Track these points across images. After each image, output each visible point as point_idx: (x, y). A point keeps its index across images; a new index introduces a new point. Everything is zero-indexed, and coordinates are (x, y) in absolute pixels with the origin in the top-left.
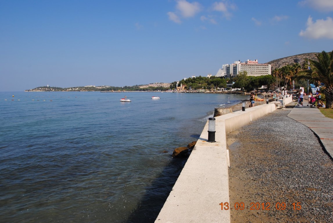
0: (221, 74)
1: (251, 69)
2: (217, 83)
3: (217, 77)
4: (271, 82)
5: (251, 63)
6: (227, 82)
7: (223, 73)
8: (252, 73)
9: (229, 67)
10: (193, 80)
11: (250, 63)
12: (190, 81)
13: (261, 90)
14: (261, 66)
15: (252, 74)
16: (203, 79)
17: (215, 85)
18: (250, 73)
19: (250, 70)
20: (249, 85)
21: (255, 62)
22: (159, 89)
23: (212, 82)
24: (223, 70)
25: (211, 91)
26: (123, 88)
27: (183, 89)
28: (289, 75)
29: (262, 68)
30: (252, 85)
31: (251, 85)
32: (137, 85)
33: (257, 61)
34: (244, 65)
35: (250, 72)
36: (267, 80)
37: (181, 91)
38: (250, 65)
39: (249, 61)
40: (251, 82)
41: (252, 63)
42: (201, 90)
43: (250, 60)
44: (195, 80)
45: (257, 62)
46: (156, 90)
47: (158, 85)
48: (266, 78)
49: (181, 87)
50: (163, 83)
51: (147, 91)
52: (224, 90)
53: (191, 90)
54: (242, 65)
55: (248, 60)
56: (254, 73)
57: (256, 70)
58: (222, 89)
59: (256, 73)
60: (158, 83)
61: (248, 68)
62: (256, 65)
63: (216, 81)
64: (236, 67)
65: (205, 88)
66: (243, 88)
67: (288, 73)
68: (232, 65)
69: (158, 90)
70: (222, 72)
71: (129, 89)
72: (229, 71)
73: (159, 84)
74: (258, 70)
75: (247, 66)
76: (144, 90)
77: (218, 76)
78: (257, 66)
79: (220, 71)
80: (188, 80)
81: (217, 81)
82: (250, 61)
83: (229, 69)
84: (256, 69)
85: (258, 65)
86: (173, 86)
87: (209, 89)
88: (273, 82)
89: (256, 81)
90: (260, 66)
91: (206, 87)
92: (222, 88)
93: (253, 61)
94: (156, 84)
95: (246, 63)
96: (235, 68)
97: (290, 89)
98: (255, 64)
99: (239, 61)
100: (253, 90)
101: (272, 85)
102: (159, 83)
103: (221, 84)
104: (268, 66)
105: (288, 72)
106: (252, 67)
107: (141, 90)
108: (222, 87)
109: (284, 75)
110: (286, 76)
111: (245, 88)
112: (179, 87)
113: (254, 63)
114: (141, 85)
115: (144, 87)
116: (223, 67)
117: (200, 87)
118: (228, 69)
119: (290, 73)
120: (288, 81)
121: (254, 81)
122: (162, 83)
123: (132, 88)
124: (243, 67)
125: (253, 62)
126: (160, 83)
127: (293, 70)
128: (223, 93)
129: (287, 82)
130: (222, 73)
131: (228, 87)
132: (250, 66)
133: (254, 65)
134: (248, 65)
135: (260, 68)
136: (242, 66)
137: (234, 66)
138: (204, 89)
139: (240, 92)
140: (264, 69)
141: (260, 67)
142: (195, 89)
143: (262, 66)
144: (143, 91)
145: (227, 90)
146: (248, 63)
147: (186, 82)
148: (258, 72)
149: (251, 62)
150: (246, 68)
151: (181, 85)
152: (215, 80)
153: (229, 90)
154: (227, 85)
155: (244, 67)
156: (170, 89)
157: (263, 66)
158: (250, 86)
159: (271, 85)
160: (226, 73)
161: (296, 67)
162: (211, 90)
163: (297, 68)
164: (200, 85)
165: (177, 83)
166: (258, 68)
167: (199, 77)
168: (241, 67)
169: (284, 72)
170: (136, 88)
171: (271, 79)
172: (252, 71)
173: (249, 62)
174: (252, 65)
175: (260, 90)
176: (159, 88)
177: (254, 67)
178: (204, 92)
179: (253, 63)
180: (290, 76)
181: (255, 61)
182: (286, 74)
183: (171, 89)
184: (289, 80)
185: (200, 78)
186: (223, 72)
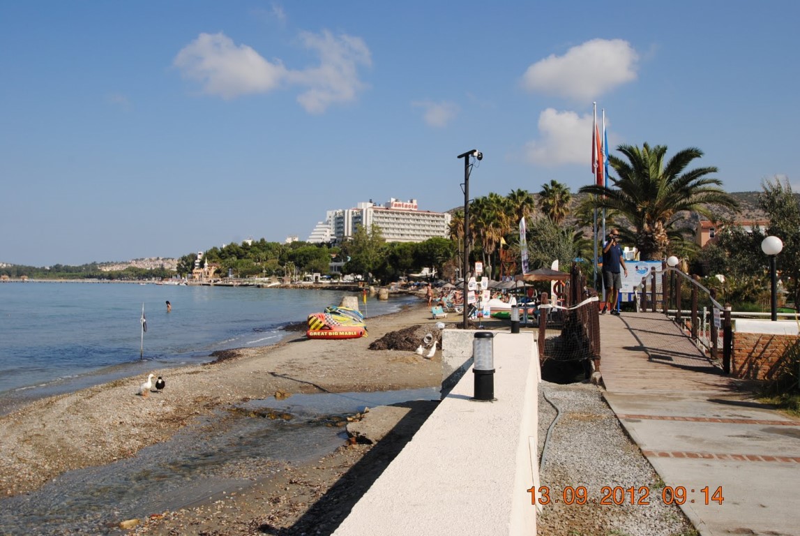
0: (323, 237)
1: (399, 224)
2: (305, 259)
3: (309, 244)
4: (447, 254)
5: (399, 208)
6: (334, 256)
7: (328, 234)
8: (402, 235)
9: (342, 218)
10: (243, 251)
11: (397, 208)
12: (233, 253)
13: (420, 278)
14: (426, 217)
15: (403, 237)
16: (270, 249)
17: (299, 265)
18: (399, 234)
19: (397, 226)
20: (385, 265)
21: (410, 206)
22: (155, 276)
23: (292, 257)
24: (329, 226)
25: (283, 281)
26: (49, 271)
27: (211, 275)
28: (496, 226)
29: (427, 223)
30: (394, 266)
31: (391, 263)
32: (94, 264)
33: (415, 201)
34: (382, 212)
35: (397, 232)
36: (434, 251)
37: (205, 281)
38: (398, 213)
39: (395, 203)
40: (390, 256)
41: (401, 208)
42: (257, 280)
43: (396, 201)
44: (248, 249)
45: (416, 207)
46: (147, 277)
47: (157, 262)
48: (432, 245)
49: (206, 269)
50: (173, 259)
51: (120, 281)
52: (321, 279)
53: (232, 280)
54: (375, 211)
55: (393, 200)
56: (408, 235)
57: (412, 227)
58: (317, 278)
59: (414, 235)
60: (158, 259)
61: (391, 221)
62: (413, 215)
63: (303, 255)
64: (361, 217)
65: (269, 274)
66: (371, 275)
67: (494, 218)
68: (350, 211)
69: (153, 279)
70: (325, 229)
71: (68, 274)
72: (343, 227)
73: (161, 262)
74: (418, 227)
75: (390, 215)
76: (110, 277)
77: (312, 241)
78: (416, 217)
79: (320, 226)
80: (228, 251)
81: (305, 254)
82: (397, 203)
83: (343, 223)
84: (414, 225)
85: (418, 215)
86: (187, 266)
87: (281, 275)
88: (452, 254)
89: (405, 254)
90: (424, 215)
91: (274, 272)
92: (315, 275)
93: (405, 204)
94: (151, 260)
95: (388, 206)
96: (357, 219)
97: (501, 276)
98: (411, 210)
99: (371, 202)
100: (396, 281)
101: (450, 266)
102: (161, 258)
103: (314, 263)
104: (443, 217)
105: (492, 215)
106: (404, 219)
107: (101, 277)
108: (315, 271)
109: (481, 225)
110: (487, 229)
111: (377, 273)
112: (201, 271)
113: (408, 209)
114: (107, 264)
115: (116, 268)
116: (328, 218)
117: (258, 272)
118: (339, 221)
119: (500, 218)
120: (493, 249)
121: (398, 254)
122: (168, 259)
123: (78, 269)
124: (378, 217)
125: (405, 206)
126: (163, 260)
127: (509, 208)
128: (316, 288)
129: (491, 251)
130: (325, 233)
131: (333, 272)
132: (396, 216)
133: (408, 214)
134: (391, 213)
135: (422, 222)
136: (375, 215)
137: (355, 215)
138: (266, 276)
139: (361, 287)
140: (433, 224)
141: (424, 220)
142: (243, 276)
143: (428, 216)
144: (107, 279)
145: (329, 279)
146: (393, 208)
147: (223, 255)
148: (417, 233)
149: (399, 205)
150: (387, 220)
151: (206, 264)
152: (300, 249)
153: (334, 279)
154: (334, 264)
155: (381, 217)
156: (176, 276)
157: (431, 218)
158: (389, 267)
159: (444, 264)
160: (334, 233)
161: (518, 202)
162: (283, 278)
163: (522, 207)
164: (259, 264)
165: (197, 259)
166: (419, 223)
167: (259, 241)
168: (373, 216)
169: (479, 215)
170: (90, 272)
171: (447, 246)
172: (402, 229)
173: (396, 205)
174: (403, 214)
175: (415, 279)
176: (154, 273)
177: (407, 219)
178: (263, 286)
179: (404, 208)
180: (499, 230)
181: (411, 202)
182: (488, 222)
183: (179, 276)
184: (498, 245)
185: (262, 246)
186: (328, 230)
